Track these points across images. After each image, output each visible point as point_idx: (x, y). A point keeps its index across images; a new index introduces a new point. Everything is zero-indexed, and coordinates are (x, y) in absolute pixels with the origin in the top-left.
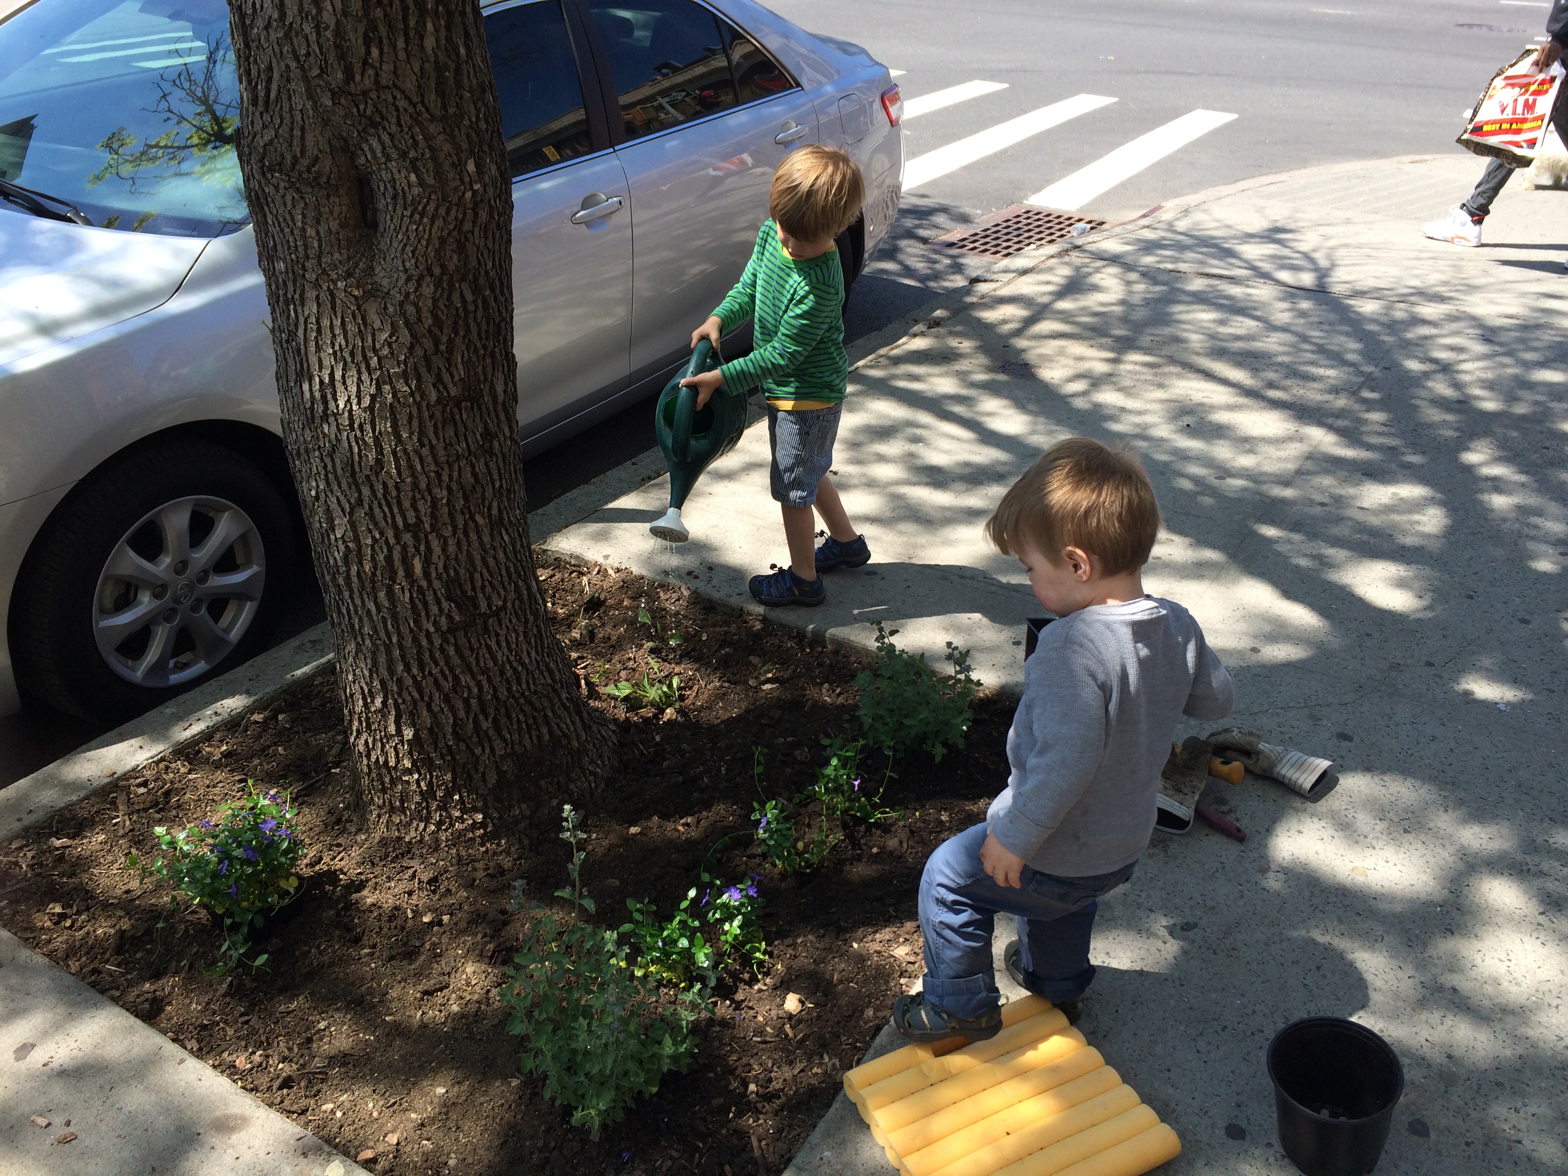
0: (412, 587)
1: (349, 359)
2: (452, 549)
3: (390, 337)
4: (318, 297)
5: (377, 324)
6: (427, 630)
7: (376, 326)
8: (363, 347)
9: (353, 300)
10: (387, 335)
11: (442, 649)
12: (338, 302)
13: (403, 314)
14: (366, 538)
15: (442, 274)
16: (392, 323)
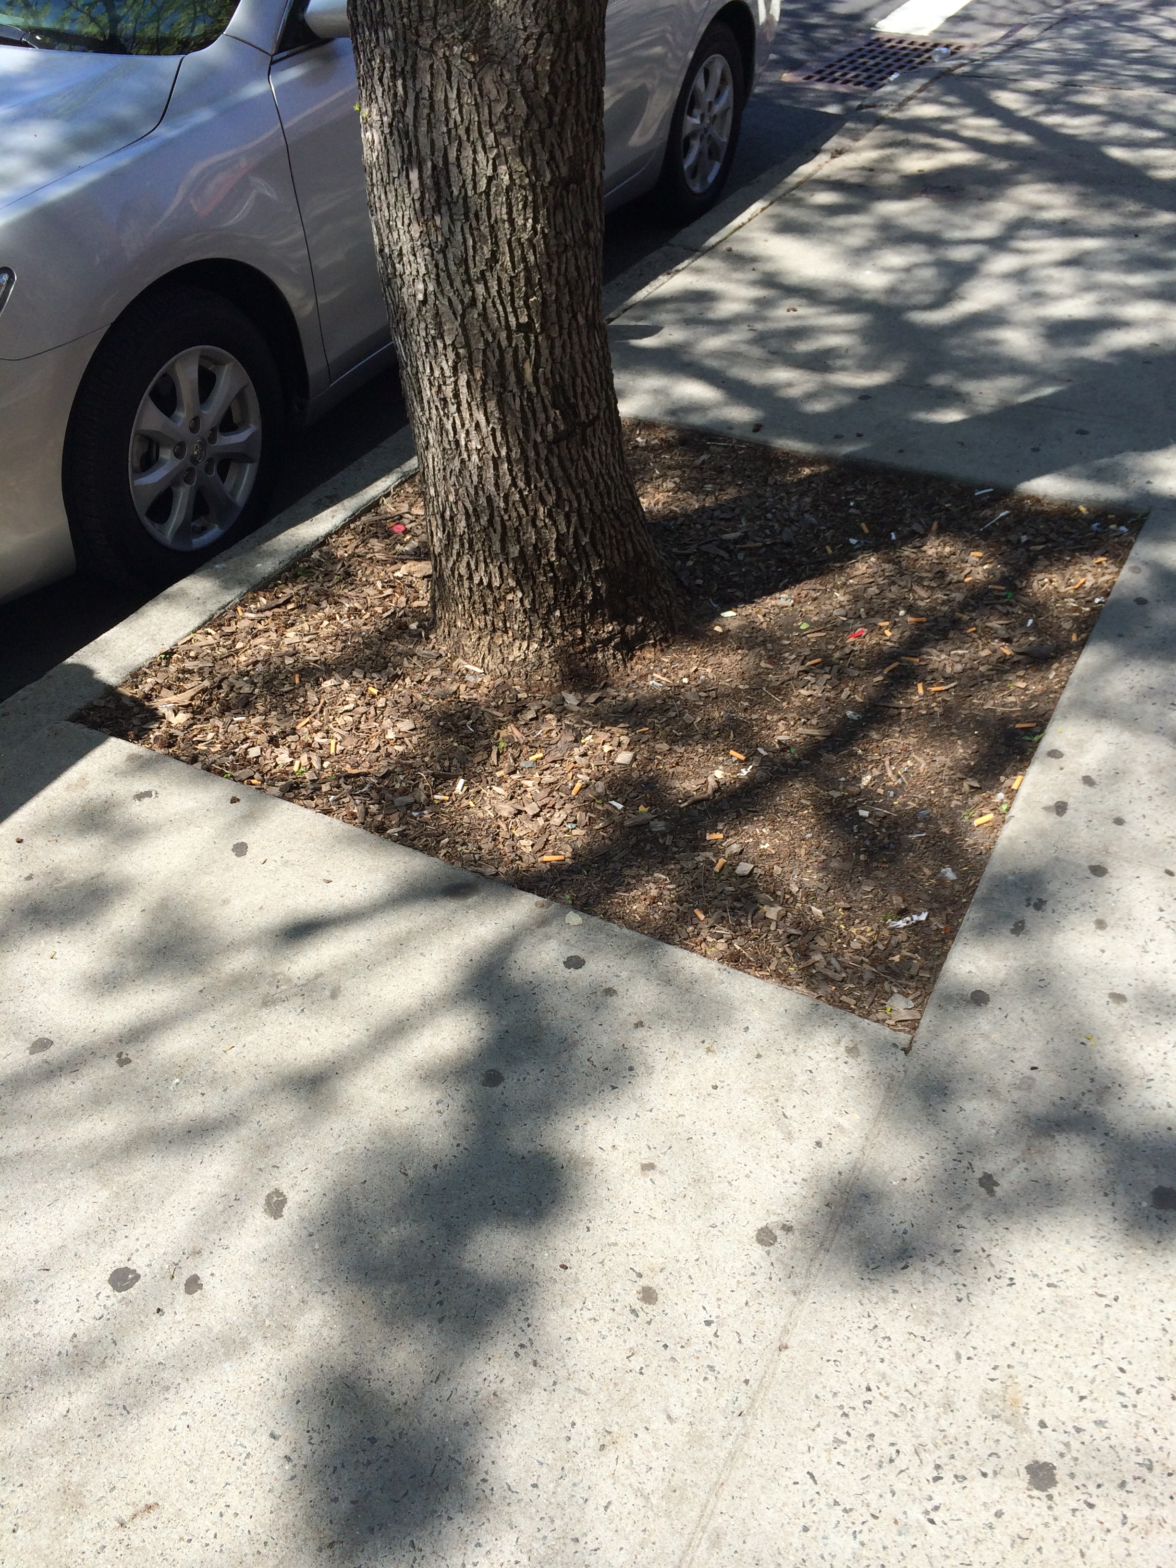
0: (522, 393)
1: (465, 138)
2: (558, 351)
3: (507, 108)
4: (431, 66)
5: (494, 94)
6: (535, 441)
7: (492, 97)
8: (479, 122)
9: (469, 67)
10: (503, 107)
11: (548, 462)
12: (454, 71)
13: (520, 81)
14: (478, 342)
15: (562, 31)
16: (509, 93)
